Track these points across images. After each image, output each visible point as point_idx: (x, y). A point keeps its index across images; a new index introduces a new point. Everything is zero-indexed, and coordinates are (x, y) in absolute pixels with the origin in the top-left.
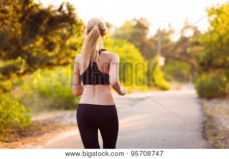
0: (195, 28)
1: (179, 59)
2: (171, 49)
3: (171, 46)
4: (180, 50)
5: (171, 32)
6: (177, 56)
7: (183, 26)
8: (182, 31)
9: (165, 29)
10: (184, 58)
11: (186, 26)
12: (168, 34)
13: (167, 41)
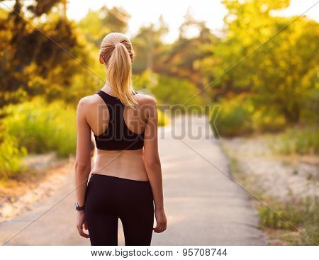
0: (202, 24)
1: (175, 75)
2: (164, 58)
3: (163, 54)
4: (177, 60)
5: (164, 30)
6: (174, 70)
7: (183, 21)
8: (181, 29)
9: (152, 25)
10: (183, 72)
11: (187, 21)
12: (159, 33)
13: (157, 45)
